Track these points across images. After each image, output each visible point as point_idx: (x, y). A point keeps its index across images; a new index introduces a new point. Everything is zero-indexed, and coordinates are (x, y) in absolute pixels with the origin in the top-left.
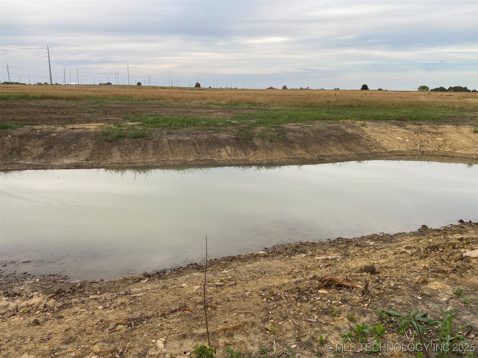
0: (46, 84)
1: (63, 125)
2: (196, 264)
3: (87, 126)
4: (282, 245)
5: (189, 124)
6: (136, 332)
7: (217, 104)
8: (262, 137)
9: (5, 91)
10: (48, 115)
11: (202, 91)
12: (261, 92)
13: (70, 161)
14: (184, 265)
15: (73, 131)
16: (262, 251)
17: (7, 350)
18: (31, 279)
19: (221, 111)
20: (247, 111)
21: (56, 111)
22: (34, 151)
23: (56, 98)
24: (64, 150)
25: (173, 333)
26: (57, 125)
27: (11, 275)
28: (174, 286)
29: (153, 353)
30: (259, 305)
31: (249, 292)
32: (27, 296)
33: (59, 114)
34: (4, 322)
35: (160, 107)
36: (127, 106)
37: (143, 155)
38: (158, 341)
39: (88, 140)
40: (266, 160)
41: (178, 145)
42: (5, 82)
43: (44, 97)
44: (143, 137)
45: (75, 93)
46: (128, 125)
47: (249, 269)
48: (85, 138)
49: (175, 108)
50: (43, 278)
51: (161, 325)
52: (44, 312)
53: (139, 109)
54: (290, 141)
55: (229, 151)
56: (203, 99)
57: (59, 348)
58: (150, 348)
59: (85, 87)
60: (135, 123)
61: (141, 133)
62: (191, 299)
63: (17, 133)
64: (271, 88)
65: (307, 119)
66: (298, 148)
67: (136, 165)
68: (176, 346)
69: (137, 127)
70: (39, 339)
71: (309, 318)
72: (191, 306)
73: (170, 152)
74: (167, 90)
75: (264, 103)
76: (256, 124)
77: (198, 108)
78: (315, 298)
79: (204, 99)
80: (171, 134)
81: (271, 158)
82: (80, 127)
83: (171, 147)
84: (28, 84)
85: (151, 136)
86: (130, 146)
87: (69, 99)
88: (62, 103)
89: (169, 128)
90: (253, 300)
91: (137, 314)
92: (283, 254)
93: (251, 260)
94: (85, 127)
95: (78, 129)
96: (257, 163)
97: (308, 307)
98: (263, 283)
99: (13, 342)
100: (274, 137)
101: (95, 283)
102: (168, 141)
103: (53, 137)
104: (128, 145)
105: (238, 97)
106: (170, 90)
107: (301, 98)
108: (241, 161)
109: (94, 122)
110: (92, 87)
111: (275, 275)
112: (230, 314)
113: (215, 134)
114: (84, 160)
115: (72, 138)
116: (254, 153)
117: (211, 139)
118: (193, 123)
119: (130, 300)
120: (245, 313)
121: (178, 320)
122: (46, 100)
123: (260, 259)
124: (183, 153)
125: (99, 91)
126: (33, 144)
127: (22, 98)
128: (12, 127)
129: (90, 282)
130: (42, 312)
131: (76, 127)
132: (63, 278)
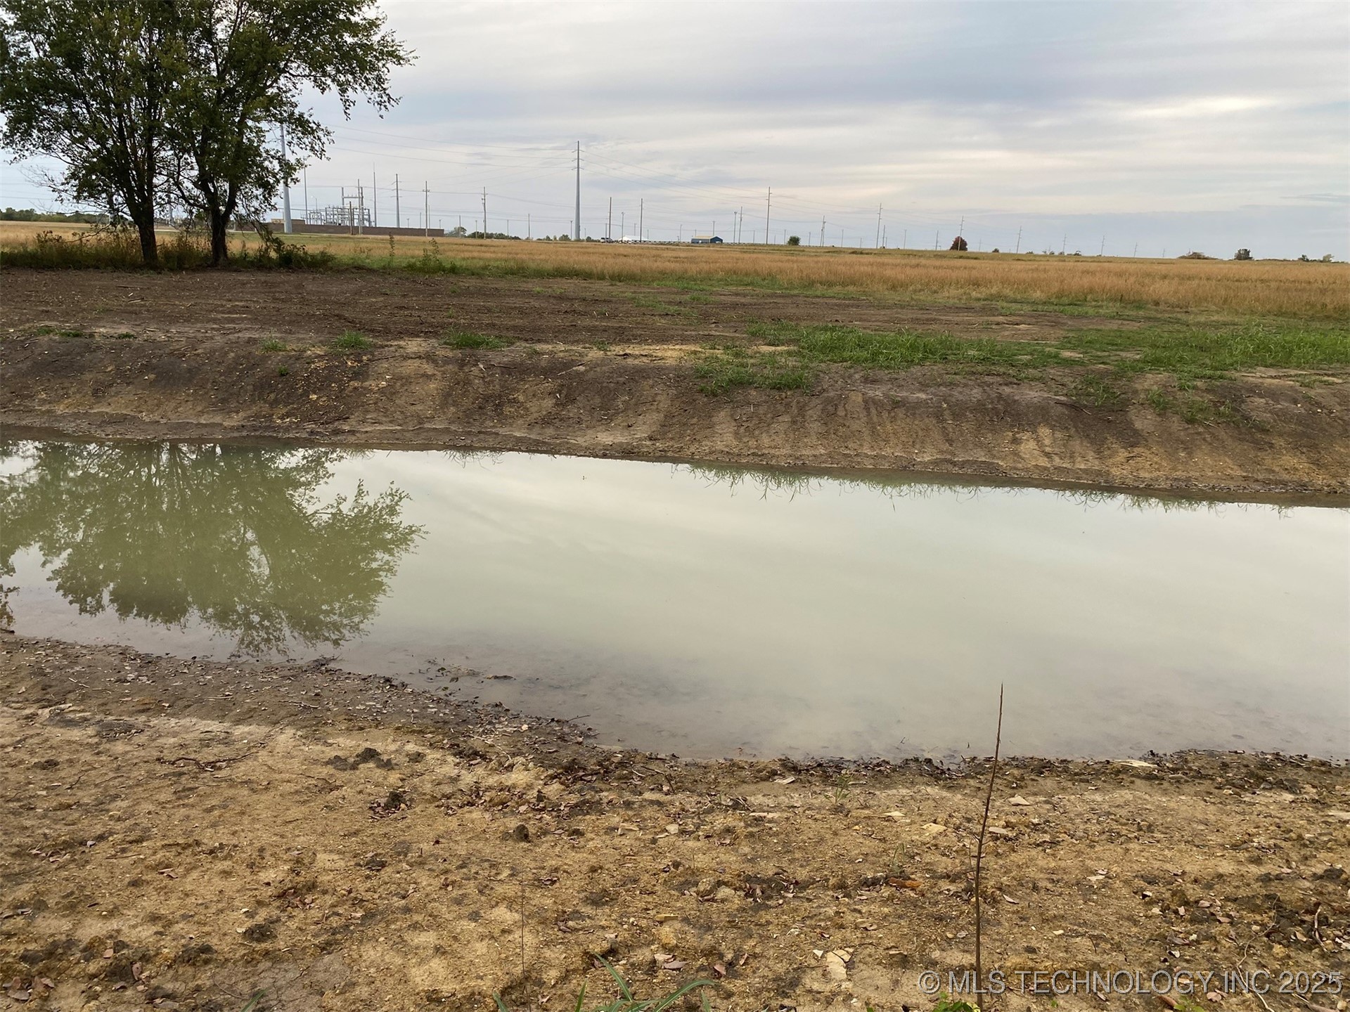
0: (565, 238)
1: (602, 346)
2: (929, 761)
3: (659, 350)
4: (1211, 754)
5: (930, 356)
6: (768, 917)
7: (1015, 301)
8: (1161, 406)
9: (476, 254)
10: (570, 317)
11: (973, 262)
12: (1162, 267)
13: (611, 439)
14: (896, 760)
15: (623, 363)
16: (1140, 759)
17: (460, 887)
18: (509, 721)
19: (1029, 320)
20: (1114, 325)
21: (588, 309)
22: (533, 406)
23: (587, 276)
24: (601, 408)
25: (871, 944)
26: (587, 345)
27: (467, 704)
28: (867, 812)
29: (816, 986)
30: (1136, 923)
31: (1101, 877)
32: (501, 764)
33: (593, 317)
34: (450, 815)
35: (848, 306)
36: (761, 301)
37: (792, 436)
38: (830, 956)
39: (659, 386)
40: (1167, 479)
41: (893, 414)
42: (474, 234)
43: (561, 273)
44: (796, 387)
45: (632, 264)
46: (760, 353)
47: (1096, 807)
48: (651, 382)
49: (890, 308)
50: (538, 724)
51: (837, 913)
52: (537, 810)
53: (791, 310)
54: (1255, 426)
55: (1047, 442)
56: (974, 285)
57: (577, 912)
58: (808, 970)
59: (657, 249)
60: (779, 348)
61: (793, 377)
62: (917, 858)
63: (498, 360)
64: (1197, 256)
65: (1325, 359)
66: (1286, 449)
67: (773, 462)
68: (879, 983)
69: (783, 360)
70: (531, 876)
71: (1317, 1002)
72: (920, 879)
73: (866, 432)
74: (871, 259)
75: (1173, 300)
76: (1141, 365)
77: (958, 310)
78: (1339, 941)
79: (976, 284)
80: (874, 382)
81: (1185, 474)
82: (642, 353)
83: (871, 419)
84: (524, 238)
85: (818, 386)
86: (761, 410)
87: (617, 278)
88: (603, 287)
89: (871, 365)
90: (1115, 902)
91: (768, 869)
92: (1213, 780)
93: (1104, 781)
94: (655, 354)
95: (636, 357)
96: (1136, 484)
97: (1313, 965)
98: (1144, 857)
99: (473, 871)
100: (1201, 410)
101: (657, 761)
102: (866, 402)
103: (578, 373)
104: (756, 406)
105: (1086, 281)
106: (879, 259)
107: (1303, 290)
108: (1084, 476)
109: (675, 340)
110: (674, 250)
111: (1188, 842)
112: (1041, 928)
113: (1005, 388)
114: (645, 438)
115: (622, 379)
116: (1126, 454)
117: (992, 402)
118: (944, 353)
119: (747, 826)
120: (1093, 936)
121: (886, 910)
122: (564, 280)
123: (1132, 782)
124: (903, 439)
125: (691, 260)
126: (530, 389)
127: (512, 274)
128: (487, 344)
129: (644, 755)
130: (534, 809)
131: (631, 352)
132: (581, 734)
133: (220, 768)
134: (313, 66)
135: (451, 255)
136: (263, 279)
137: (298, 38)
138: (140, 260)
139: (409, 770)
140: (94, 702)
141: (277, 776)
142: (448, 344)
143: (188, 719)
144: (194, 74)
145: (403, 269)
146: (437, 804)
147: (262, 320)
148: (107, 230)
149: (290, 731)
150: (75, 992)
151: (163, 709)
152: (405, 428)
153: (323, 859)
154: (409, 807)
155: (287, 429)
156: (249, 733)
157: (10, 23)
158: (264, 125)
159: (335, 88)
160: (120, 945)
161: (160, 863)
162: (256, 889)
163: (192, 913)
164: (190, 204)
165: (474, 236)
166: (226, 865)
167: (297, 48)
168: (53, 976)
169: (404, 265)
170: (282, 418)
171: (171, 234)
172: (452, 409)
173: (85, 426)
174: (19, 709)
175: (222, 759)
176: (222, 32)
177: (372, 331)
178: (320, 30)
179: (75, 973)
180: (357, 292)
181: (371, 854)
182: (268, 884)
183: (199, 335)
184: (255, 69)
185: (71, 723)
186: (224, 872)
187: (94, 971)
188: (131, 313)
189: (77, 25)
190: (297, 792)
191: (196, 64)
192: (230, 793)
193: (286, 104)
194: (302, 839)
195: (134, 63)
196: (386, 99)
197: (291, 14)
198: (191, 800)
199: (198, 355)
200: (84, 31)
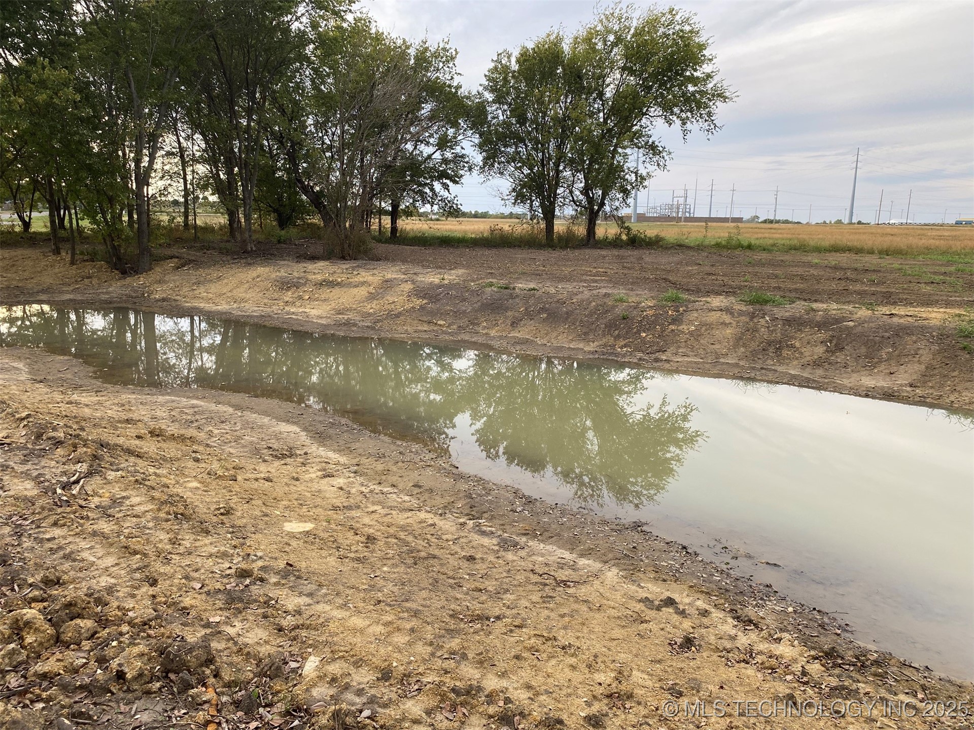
0: (839, 222)
1: (870, 306)
3: (923, 312)
9: (767, 235)
10: (843, 283)
13: (874, 382)
15: (889, 321)
18: (778, 601)
21: (859, 277)
22: (807, 351)
23: (858, 251)
24: (866, 357)
26: (857, 306)
27: (743, 580)
32: (770, 635)
33: (864, 283)
34: (730, 667)
39: (921, 342)
42: (766, 220)
43: (835, 249)
45: (900, 242)
48: (914, 338)
50: (801, 609)
52: (801, 682)
59: (922, 229)
63: (781, 314)
82: (907, 313)
84: (805, 222)
87: (885, 252)
88: (871, 260)
94: (919, 315)
95: (901, 317)
101: (911, 669)
103: (847, 328)
109: (939, 304)
110: (938, 230)
114: (906, 385)
115: (887, 334)
122: (838, 254)
125: (955, 238)
126: (806, 338)
127: (795, 249)
128: (774, 302)
129: (899, 660)
130: (798, 681)
131: (897, 313)
132: (839, 627)
133: (569, 587)
134: (665, 109)
135: (746, 237)
136: (617, 253)
137: (657, 91)
138: (544, 241)
139: (699, 621)
140: (497, 521)
141: (605, 602)
142: (743, 301)
143: (551, 546)
144: (589, 121)
145: (712, 246)
146: (720, 654)
147: (615, 282)
148: (527, 223)
149: (615, 570)
150: (479, 724)
151: (536, 536)
152: (705, 360)
153: (637, 676)
154: (698, 651)
155: (624, 356)
156: (588, 565)
157: (490, 99)
158: (628, 151)
159: (678, 122)
160: (508, 701)
161: (533, 647)
162: (592, 685)
163: (551, 690)
164: (577, 205)
165: (765, 222)
166: (573, 661)
167: (656, 98)
168: (468, 708)
169: (712, 243)
170: (621, 348)
171: (563, 225)
172: (742, 349)
173: (505, 344)
174: (457, 517)
175: (571, 580)
176: (609, 93)
177: (688, 290)
178: (672, 84)
179: (481, 710)
180: (680, 263)
181: (671, 682)
182: (600, 684)
183: (575, 290)
184: (628, 114)
185: (483, 533)
186: (572, 666)
187: (492, 713)
188: (537, 275)
189: (526, 97)
190: (619, 617)
191: (591, 115)
192: (575, 606)
193: (644, 136)
194: (622, 655)
195: (555, 118)
196: (712, 127)
197: (654, 76)
198: (551, 605)
199: (573, 303)
200: (529, 101)
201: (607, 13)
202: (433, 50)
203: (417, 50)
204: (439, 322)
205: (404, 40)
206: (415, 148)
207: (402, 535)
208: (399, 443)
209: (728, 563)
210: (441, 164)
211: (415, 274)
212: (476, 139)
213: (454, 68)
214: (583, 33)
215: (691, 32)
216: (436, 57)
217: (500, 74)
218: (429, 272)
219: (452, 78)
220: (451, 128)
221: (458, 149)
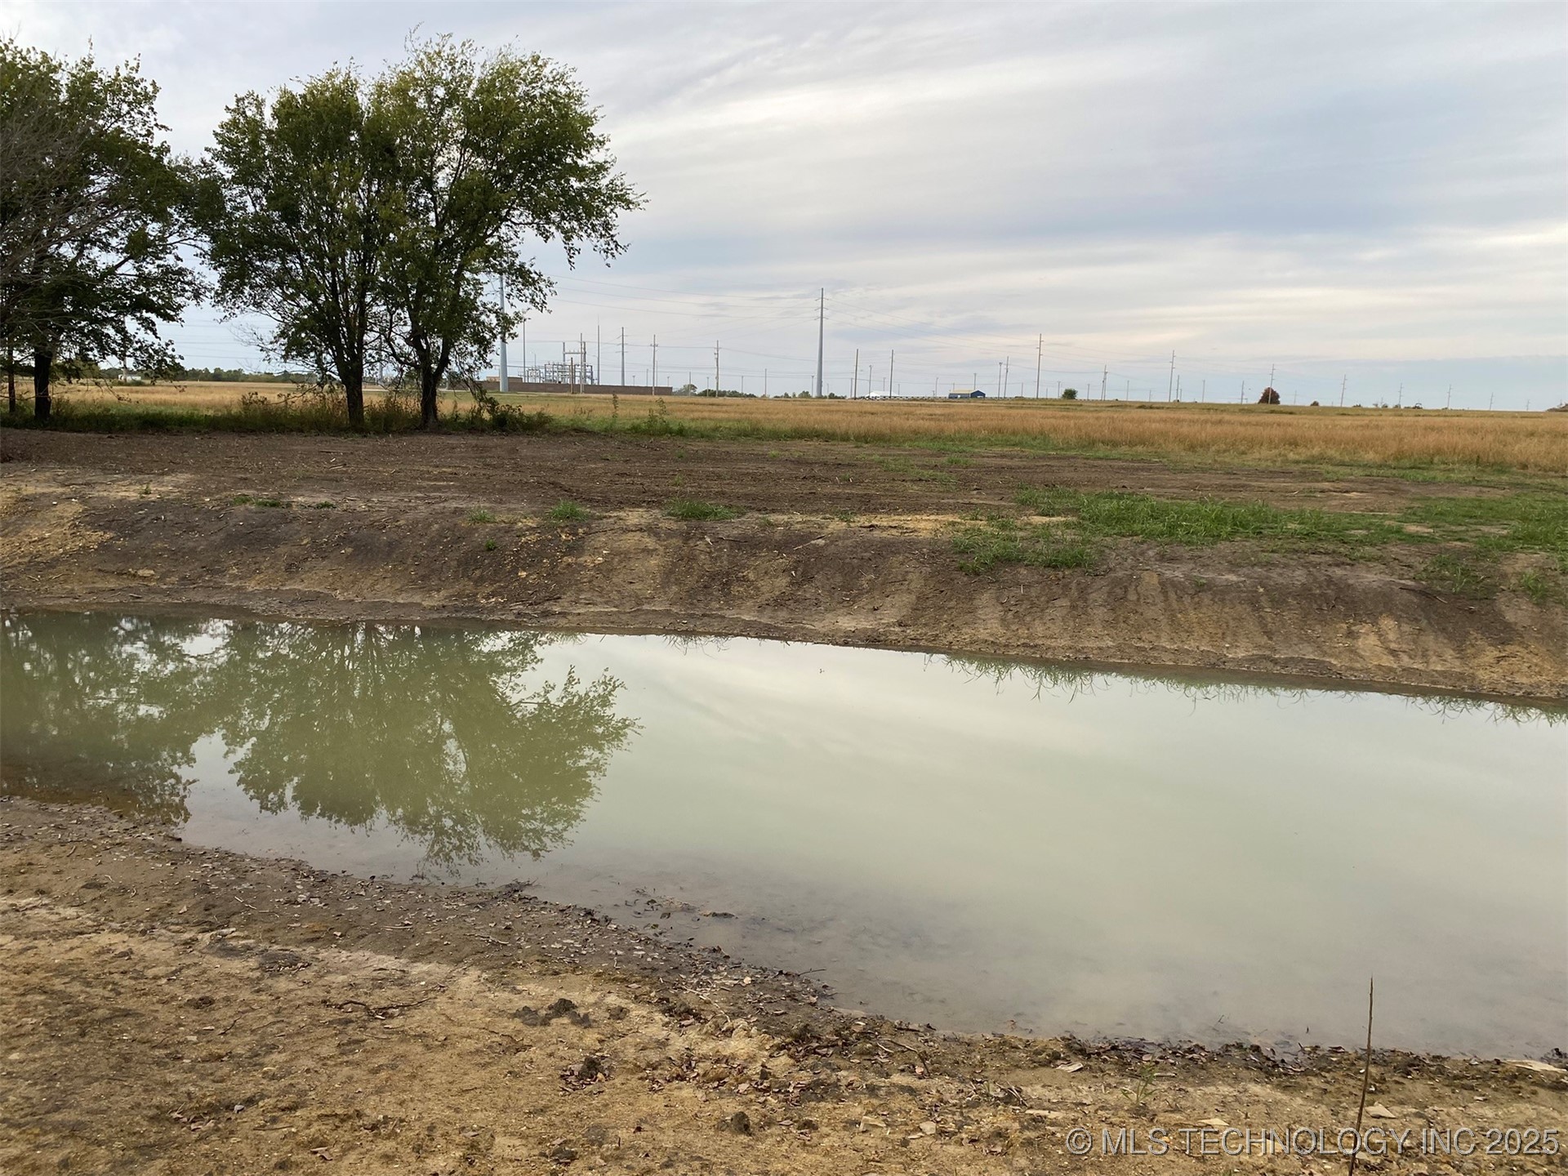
0: (806, 395)
1: (844, 516)
2: (1256, 1049)
3: (910, 521)
5: (1241, 529)
7: (1342, 464)
8: (1537, 593)
9: (706, 414)
10: (809, 484)
11: (1288, 417)
12: (1525, 422)
13: (854, 624)
14: (1213, 1043)
15: (869, 535)
16: (1542, 1060)
18: (729, 971)
19: (1361, 487)
20: (1471, 493)
21: (829, 474)
22: (765, 585)
23: (828, 436)
24: (843, 588)
26: (828, 516)
27: (679, 947)
28: (1178, 1116)
32: (718, 1026)
33: (835, 483)
34: (656, 1092)
35: (1137, 469)
36: (1032, 464)
37: (1072, 624)
39: (909, 563)
40: (1552, 685)
41: (1197, 599)
42: (705, 392)
43: (800, 434)
44: (1076, 566)
45: (880, 424)
46: (1031, 524)
47: (1487, 1125)
48: (901, 558)
49: (1187, 471)
50: (763, 977)
52: (760, 1090)
53: (1068, 475)
55: (1391, 636)
56: (1290, 444)
60: (1054, 519)
61: (1072, 553)
63: (727, 532)
67: (1049, 655)
69: (1060, 533)
73: (1166, 621)
74: (1163, 414)
75: (1545, 462)
76: (1509, 542)
77: (1272, 474)
79: (1294, 443)
80: (1172, 560)
82: (891, 524)
83: (1170, 605)
84: (759, 395)
85: (1102, 565)
86: (1033, 592)
87: (863, 438)
88: (847, 450)
89: (1168, 540)
93: (1495, 1090)
94: (906, 526)
95: (884, 529)
96: (1511, 691)
99: (681, 1172)
101: (909, 1033)
102: (1162, 584)
103: (817, 548)
104: (1027, 586)
105: (1432, 440)
106: (1172, 415)
108: (1441, 679)
109: (930, 510)
110: (929, 406)
113: (1336, 569)
114: (894, 624)
115: (867, 555)
116: (1497, 654)
117: (1321, 587)
118: (1255, 526)
119: (1024, 1128)
122: (803, 442)
123: (1534, 1093)
124: (1211, 630)
125: (949, 417)
126: (763, 566)
127: (746, 436)
128: (716, 515)
129: (892, 1024)
130: (756, 1089)
131: (878, 523)
132: (815, 993)
133: (392, 1016)
134: (535, 214)
135: (679, 416)
136: (474, 442)
137: (522, 184)
138: (346, 422)
139: (610, 1028)
140: (260, 927)
141: (456, 1030)
142: (672, 515)
143: (361, 953)
144: (412, 225)
145: (626, 432)
146: (641, 1075)
147: (470, 489)
148: (313, 391)
149: (474, 973)
151: (334, 939)
152: (621, 609)
153: (502, 1144)
154: (607, 1078)
155: (492, 611)
156: (427, 973)
157: (228, 176)
158: (482, 277)
159: (559, 236)
161: (314, 1140)
164: (400, 362)
165: (705, 394)
166: (388, 1146)
167: (520, 195)
169: (627, 427)
170: (487, 598)
171: (379, 394)
172: (675, 588)
173: (275, 604)
174: (178, 932)
175: (395, 1004)
176: (443, 180)
177: (590, 500)
178: (545, 174)
180: (577, 458)
181: (559, 1141)
183: (402, 505)
184: (476, 217)
185: (232, 952)
186: (386, 1156)
188: (332, 480)
189: (296, 177)
190: (477, 1051)
191: (415, 215)
192: (401, 1049)
193: (506, 254)
194: (480, 1115)
195: (351, 216)
196: (613, 247)
197: (515, 160)
198: (357, 1056)
199: (399, 527)
200: (303, 184)
201: (429, 50)
202: (106, 80)
203: (73, 75)
204: (140, 573)
205: (44, 55)
206: (80, 255)
207: (58, 984)
208: (54, 808)
209: (656, 926)
210: (137, 284)
211: (87, 484)
212: (205, 243)
213: (152, 117)
214: (392, 80)
215: (568, 96)
216: (114, 94)
217: (244, 133)
218: (118, 480)
219: (149, 133)
220: (152, 221)
221: (170, 260)
